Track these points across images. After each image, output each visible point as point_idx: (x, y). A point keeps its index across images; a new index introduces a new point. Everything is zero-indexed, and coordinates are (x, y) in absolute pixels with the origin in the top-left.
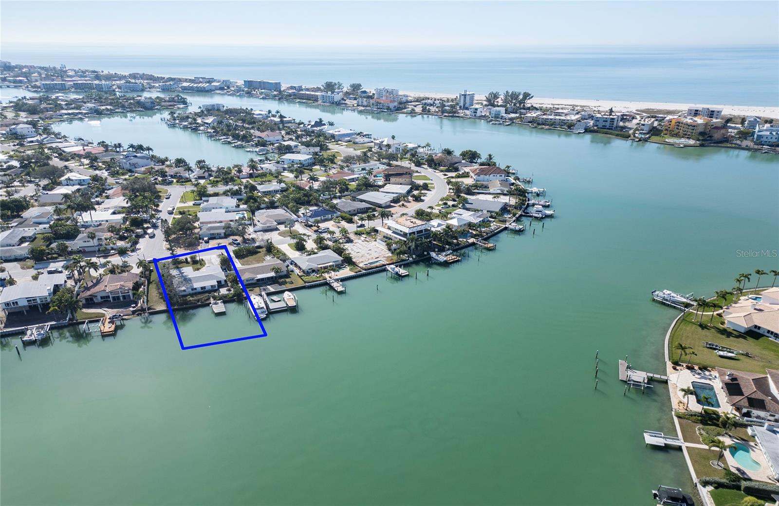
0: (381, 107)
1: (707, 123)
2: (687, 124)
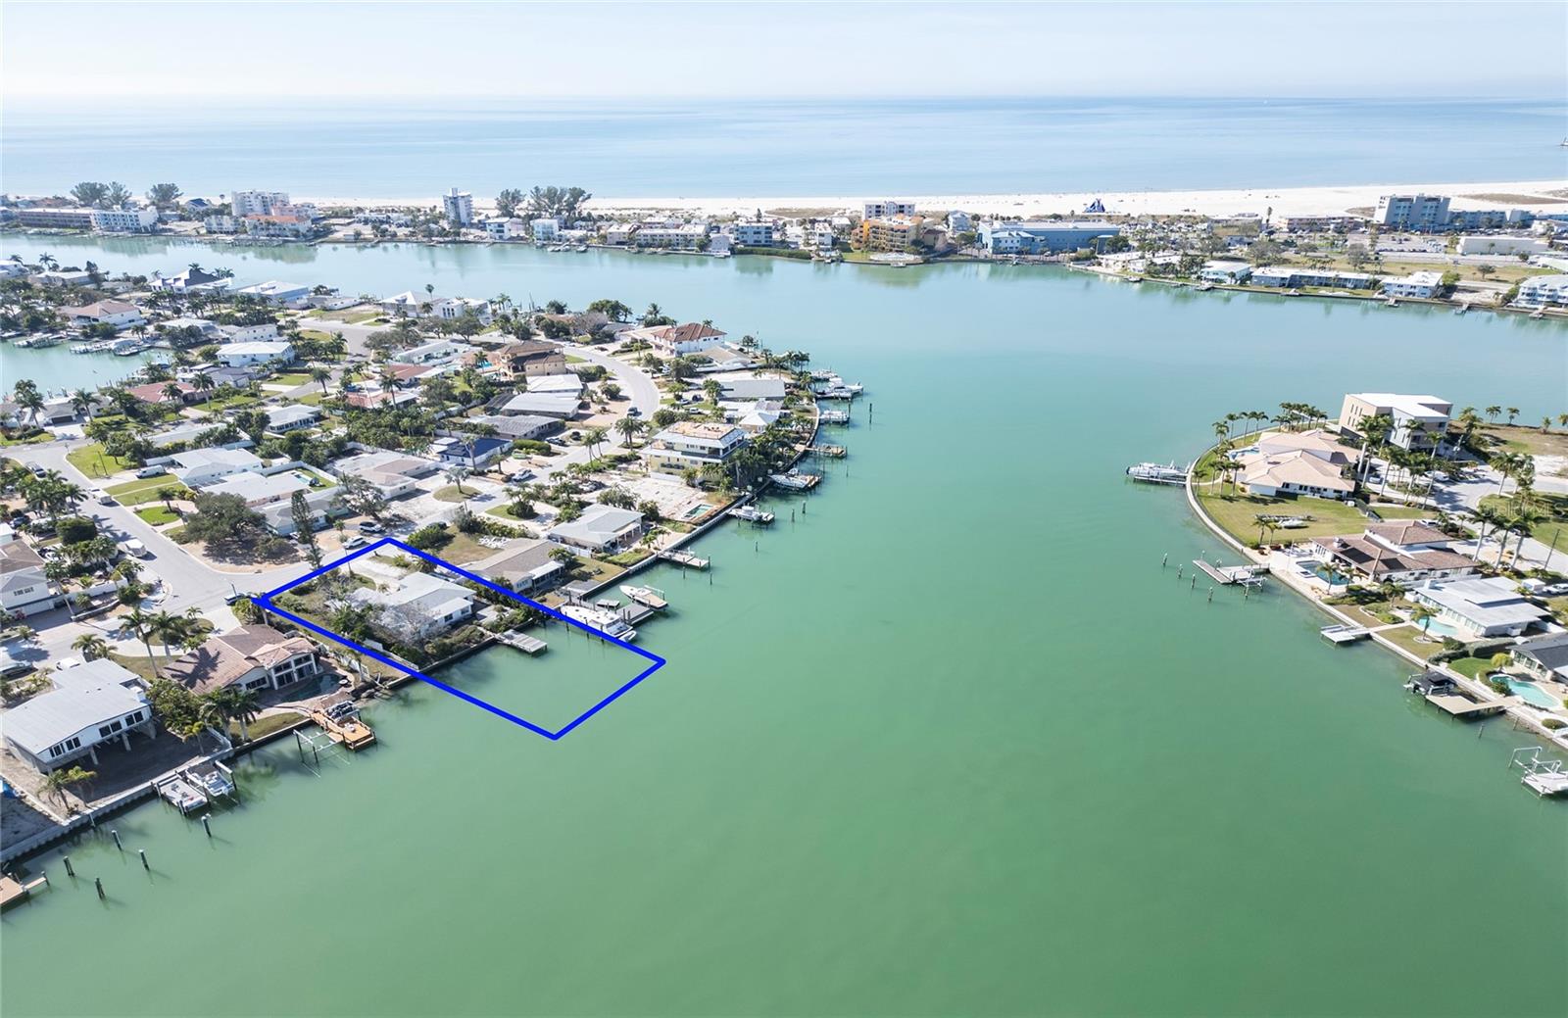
0: (278, 232)
1: (918, 226)
2: (892, 230)
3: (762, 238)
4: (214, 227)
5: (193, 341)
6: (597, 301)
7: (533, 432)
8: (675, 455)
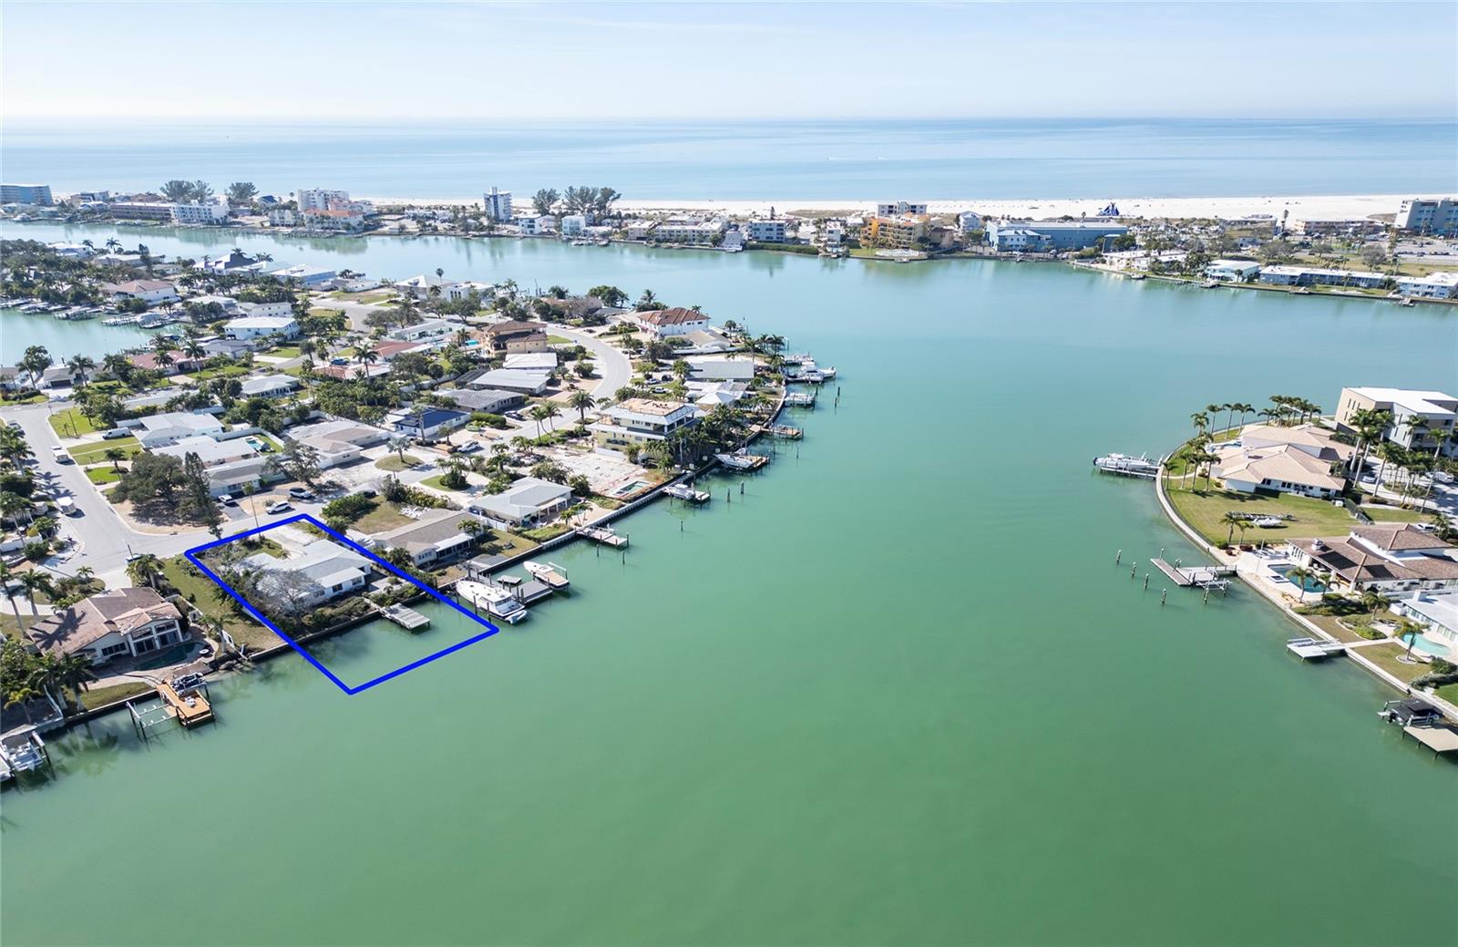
0: (331, 225)
1: (925, 223)
2: (899, 227)
3: (774, 234)
4: (277, 220)
5: (213, 316)
6: (595, 287)
7: (493, 406)
8: (621, 431)
